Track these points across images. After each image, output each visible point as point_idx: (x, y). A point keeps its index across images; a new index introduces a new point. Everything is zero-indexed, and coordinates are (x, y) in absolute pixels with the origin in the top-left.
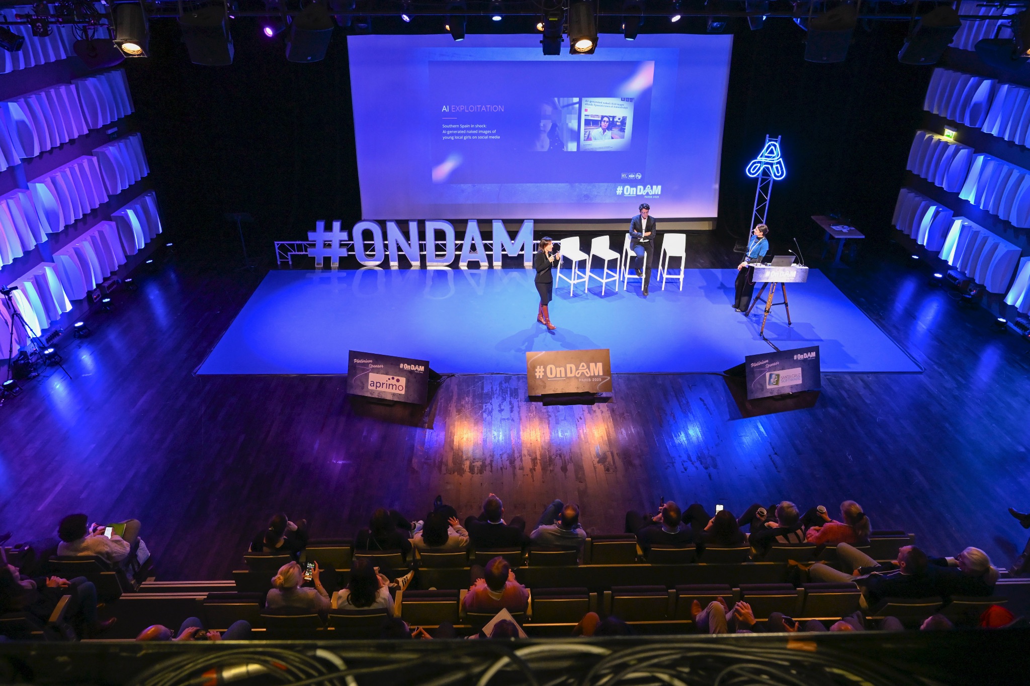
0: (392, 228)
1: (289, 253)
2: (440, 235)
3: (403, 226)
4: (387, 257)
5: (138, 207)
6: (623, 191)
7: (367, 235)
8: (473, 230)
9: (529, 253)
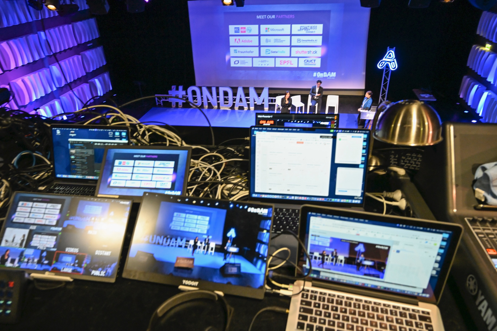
0: (204, 89)
1: (161, 100)
2: (226, 94)
3: (209, 89)
4: (203, 103)
5: (101, 78)
6: (317, 74)
7: (194, 93)
8: (240, 92)
9: (266, 103)
